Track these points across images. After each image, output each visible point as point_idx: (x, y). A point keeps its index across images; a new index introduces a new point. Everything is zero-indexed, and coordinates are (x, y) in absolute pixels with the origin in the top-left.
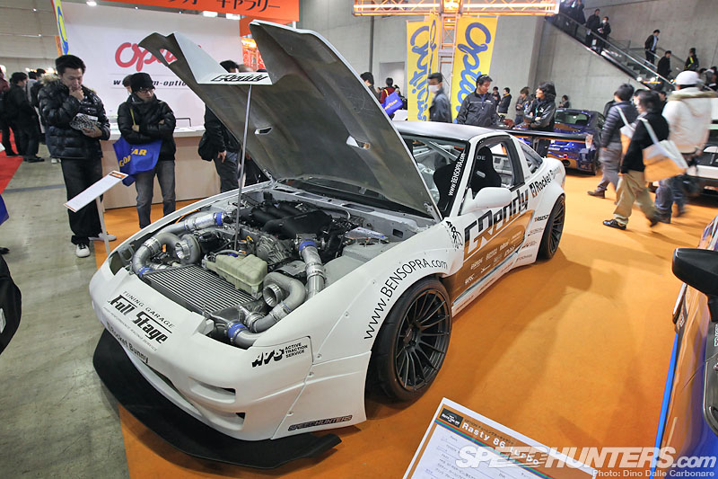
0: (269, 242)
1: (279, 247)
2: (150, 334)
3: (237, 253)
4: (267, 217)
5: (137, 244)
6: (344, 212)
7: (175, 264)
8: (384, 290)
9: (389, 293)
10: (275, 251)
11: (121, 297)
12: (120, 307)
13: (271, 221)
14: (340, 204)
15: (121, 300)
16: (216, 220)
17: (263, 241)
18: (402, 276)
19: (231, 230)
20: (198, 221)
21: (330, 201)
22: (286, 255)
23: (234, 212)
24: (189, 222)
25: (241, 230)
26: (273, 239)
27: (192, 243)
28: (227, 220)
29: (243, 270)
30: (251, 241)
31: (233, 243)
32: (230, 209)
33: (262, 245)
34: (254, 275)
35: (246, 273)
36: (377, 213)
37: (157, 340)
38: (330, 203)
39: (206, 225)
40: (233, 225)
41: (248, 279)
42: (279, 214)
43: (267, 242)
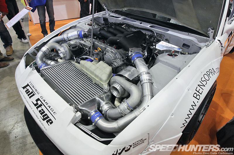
0: (112, 52)
1: (118, 56)
2: (43, 116)
3: (92, 59)
4: (109, 35)
5: (38, 49)
6: (152, 31)
7: (59, 60)
8: (195, 95)
9: (198, 97)
10: (116, 58)
11: (28, 85)
12: (28, 92)
13: (112, 38)
14: (148, 26)
15: (28, 87)
16: (79, 35)
17: (108, 51)
18: (204, 83)
19: (88, 43)
20: (70, 35)
21: (141, 23)
22: (123, 61)
23: (89, 31)
24: (65, 36)
25: (94, 43)
26: (114, 50)
27: (67, 49)
28: (86, 36)
29: (97, 72)
30: (100, 51)
31: (90, 52)
32: (86, 28)
33: (107, 54)
34: (104, 77)
35: (100, 76)
36: (171, 32)
37: (47, 122)
38: (142, 25)
39: (74, 37)
40: (89, 39)
41: (101, 79)
42: (115, 32)
43: (111, 52)
